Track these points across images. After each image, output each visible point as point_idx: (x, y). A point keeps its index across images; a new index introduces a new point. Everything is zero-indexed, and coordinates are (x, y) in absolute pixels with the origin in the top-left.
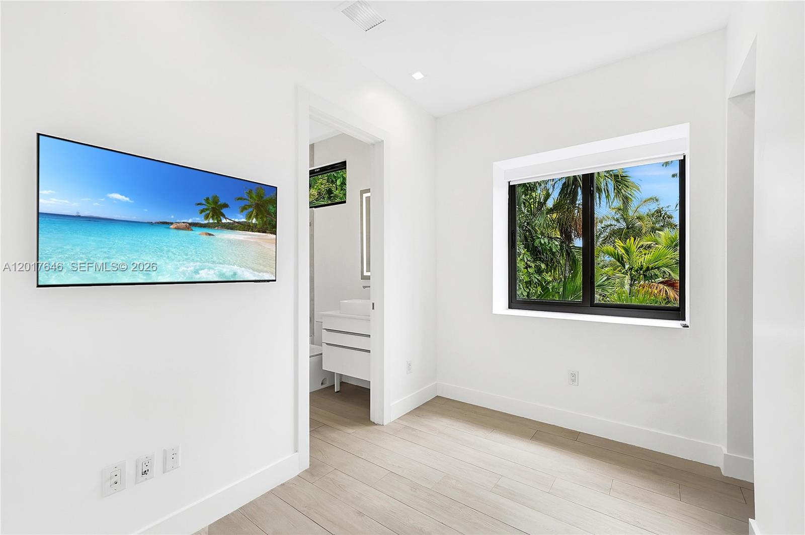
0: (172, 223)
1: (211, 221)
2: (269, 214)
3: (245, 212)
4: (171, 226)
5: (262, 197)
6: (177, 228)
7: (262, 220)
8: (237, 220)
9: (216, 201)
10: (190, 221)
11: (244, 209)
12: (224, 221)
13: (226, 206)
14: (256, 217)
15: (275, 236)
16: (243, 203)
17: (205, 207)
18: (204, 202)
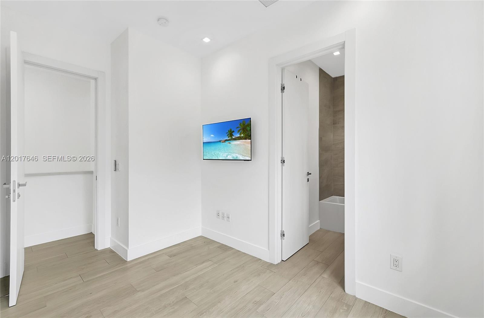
0: (221, 141)
1: (230, 138)
2: (248, 131)
3: (239, 132)
4: (221, 142)
5: (245, 125)
6: (222, 142)
7: (245, 134)
8: (237, 136)
9: (231, 131)
10: (225, 139)
11: (239, 131)
12: (233, 137)
13: (234, 132)
14: (243, 134)
15: (250, 140)
16: (238, 129)
17: (228, 134)
18: (228, 132)
